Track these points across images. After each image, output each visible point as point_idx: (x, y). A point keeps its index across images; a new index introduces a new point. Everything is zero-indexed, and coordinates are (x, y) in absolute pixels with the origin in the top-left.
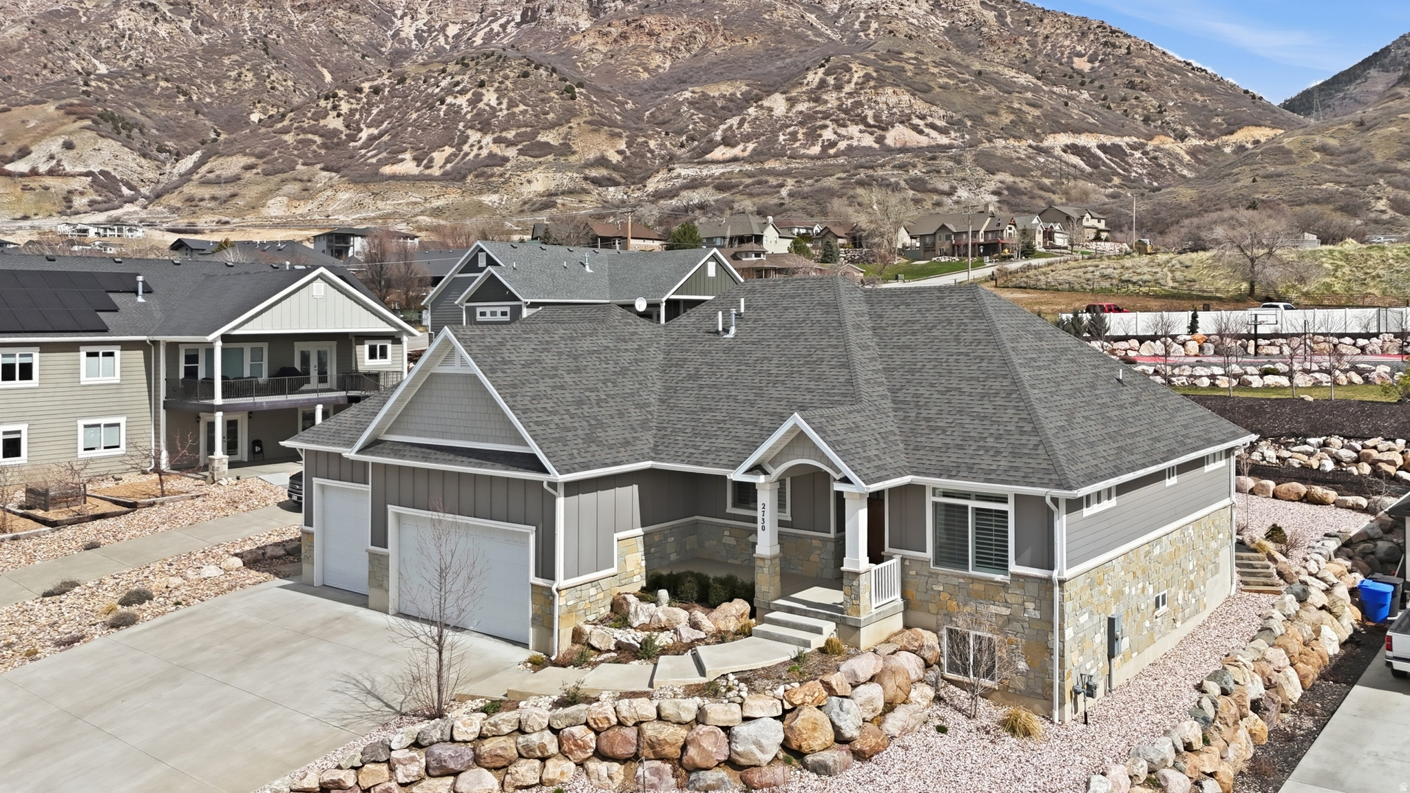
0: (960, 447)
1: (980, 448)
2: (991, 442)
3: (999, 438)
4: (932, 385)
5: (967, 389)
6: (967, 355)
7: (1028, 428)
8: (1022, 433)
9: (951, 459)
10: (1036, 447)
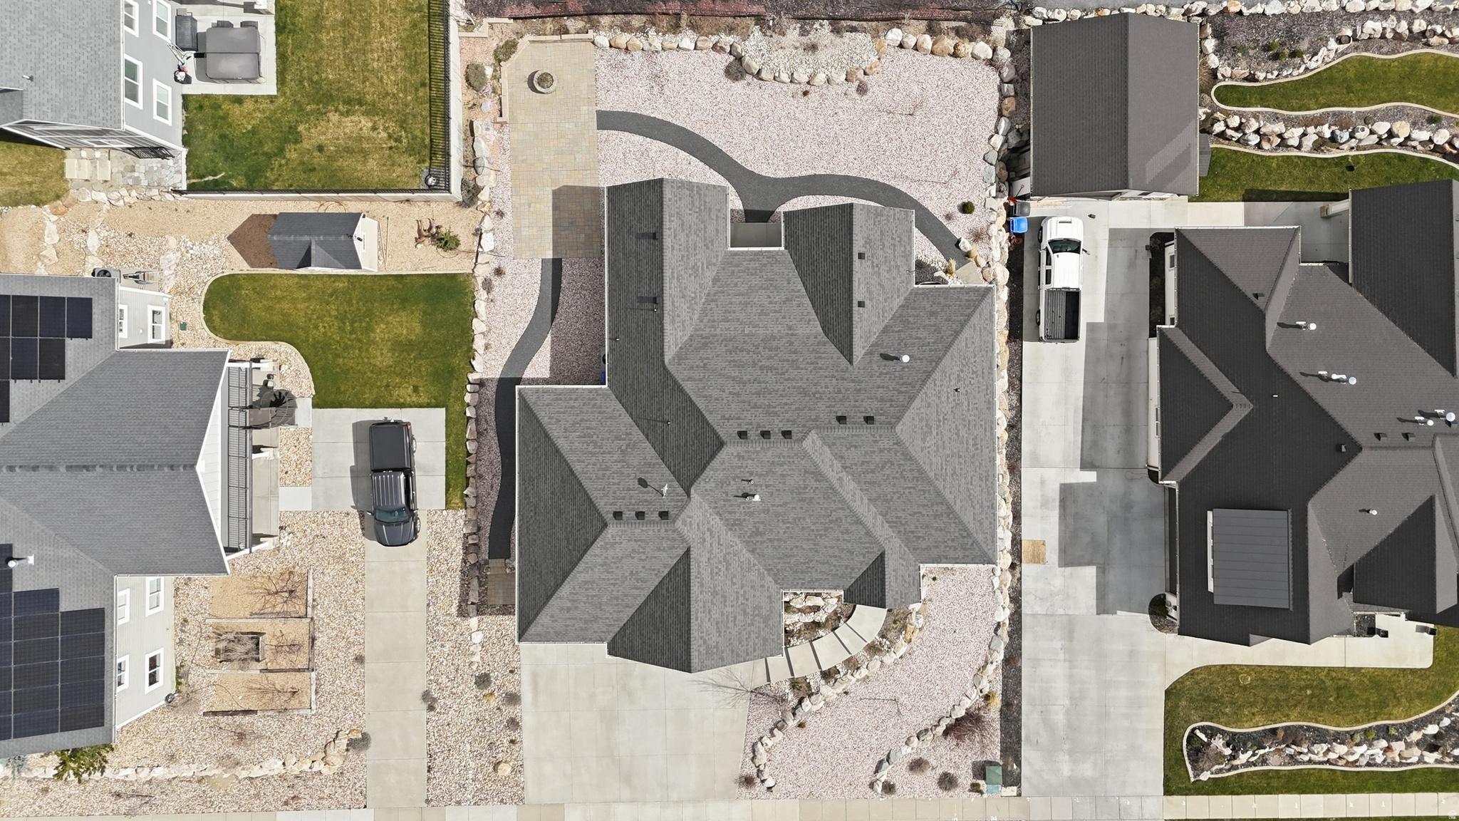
0: (937, 547)
1: (946, 547)
2: (950, 543)
3: (953, 540)
4: (904, 510)
5: (924, 512)
6: (914, 488)
7: (965, 534)
8: (964, 537)
9: (935, 553)
10: (972, 545)
